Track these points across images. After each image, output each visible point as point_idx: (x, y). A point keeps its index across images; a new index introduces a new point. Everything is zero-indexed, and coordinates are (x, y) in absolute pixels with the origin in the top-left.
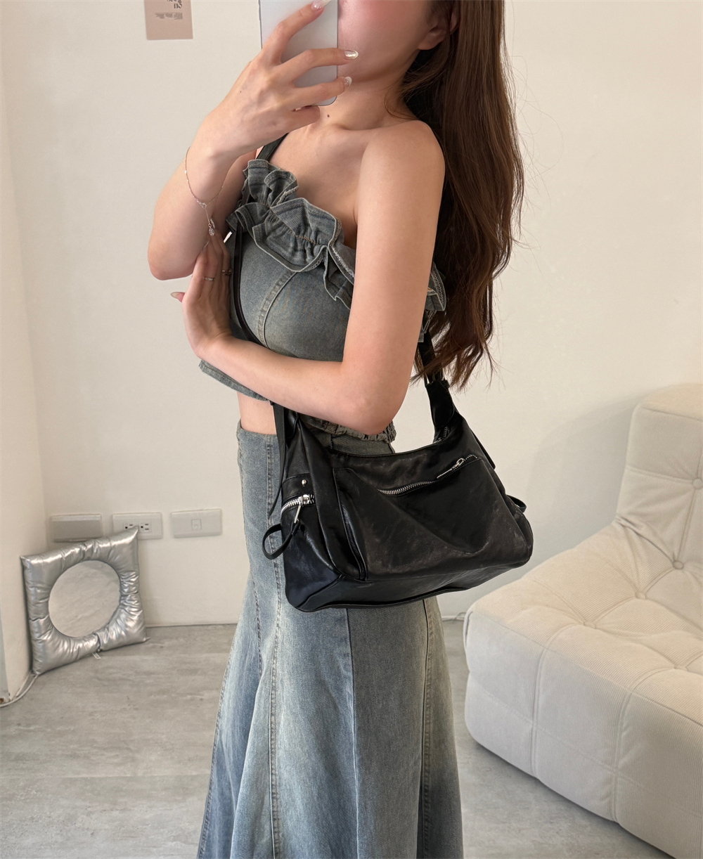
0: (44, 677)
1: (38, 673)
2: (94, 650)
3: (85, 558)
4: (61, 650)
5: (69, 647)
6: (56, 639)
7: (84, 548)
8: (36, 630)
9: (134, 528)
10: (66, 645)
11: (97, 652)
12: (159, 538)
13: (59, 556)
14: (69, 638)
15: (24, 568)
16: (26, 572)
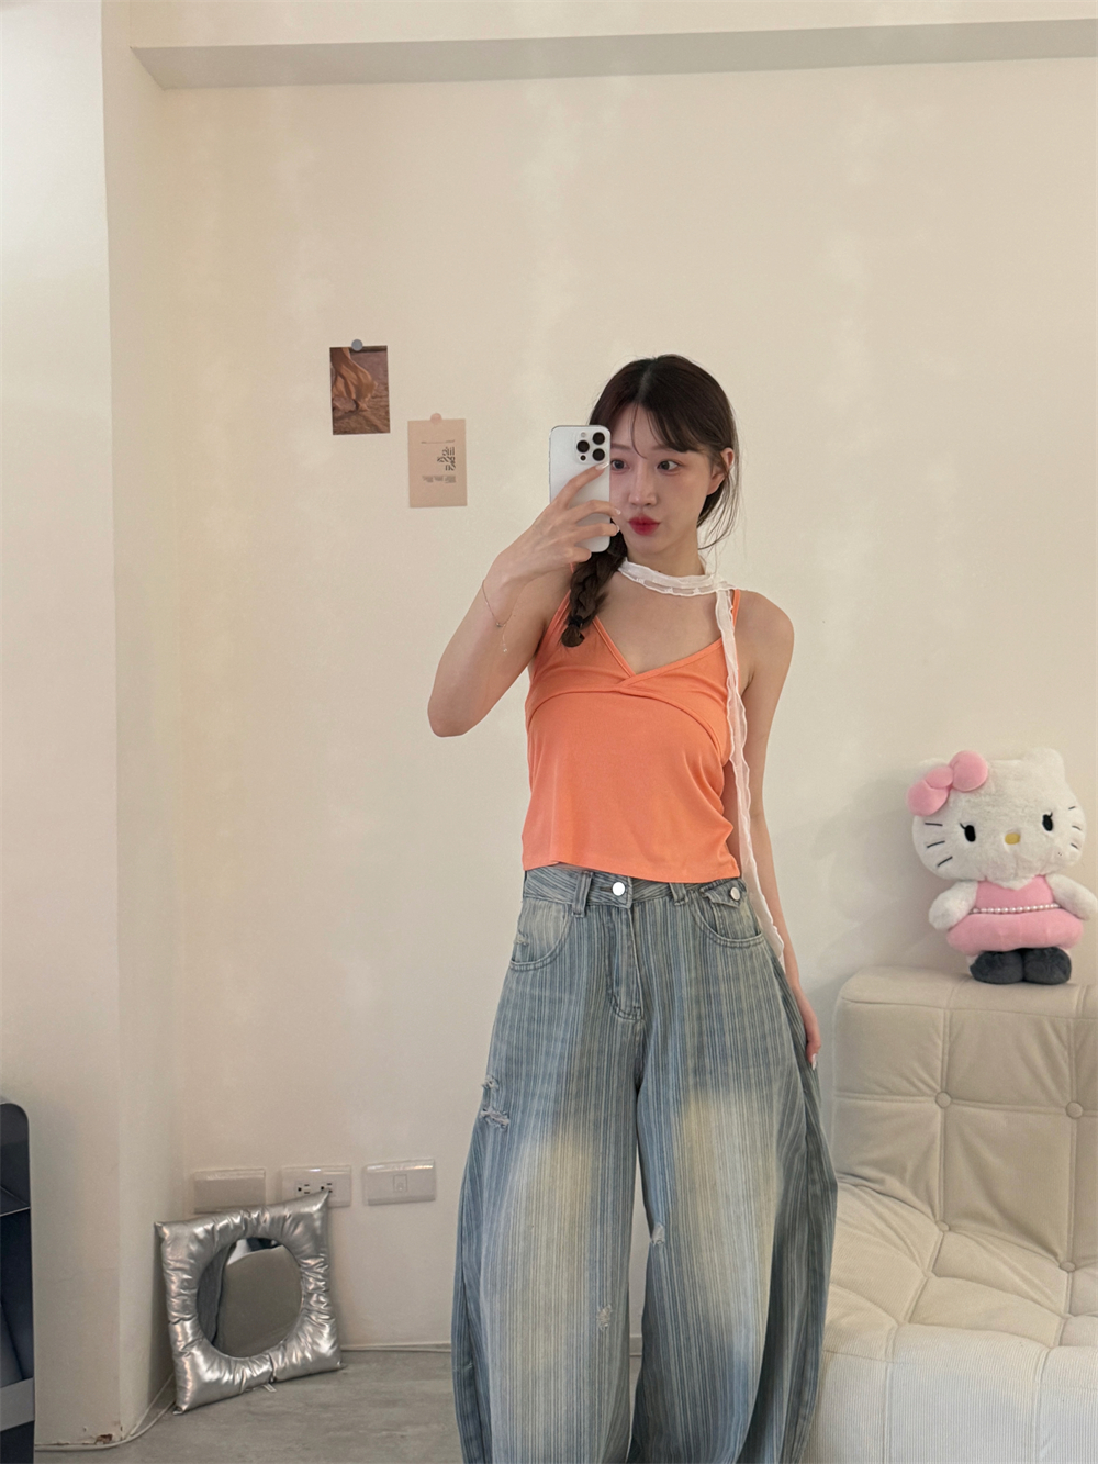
2: (263, 1380)
3: (249, 1230)
7: (246, 1216)
11: (268, 1382)
12: (348, 1205)
13: (212, 1226)
15: (159, 1241)
16: (163, 1245)
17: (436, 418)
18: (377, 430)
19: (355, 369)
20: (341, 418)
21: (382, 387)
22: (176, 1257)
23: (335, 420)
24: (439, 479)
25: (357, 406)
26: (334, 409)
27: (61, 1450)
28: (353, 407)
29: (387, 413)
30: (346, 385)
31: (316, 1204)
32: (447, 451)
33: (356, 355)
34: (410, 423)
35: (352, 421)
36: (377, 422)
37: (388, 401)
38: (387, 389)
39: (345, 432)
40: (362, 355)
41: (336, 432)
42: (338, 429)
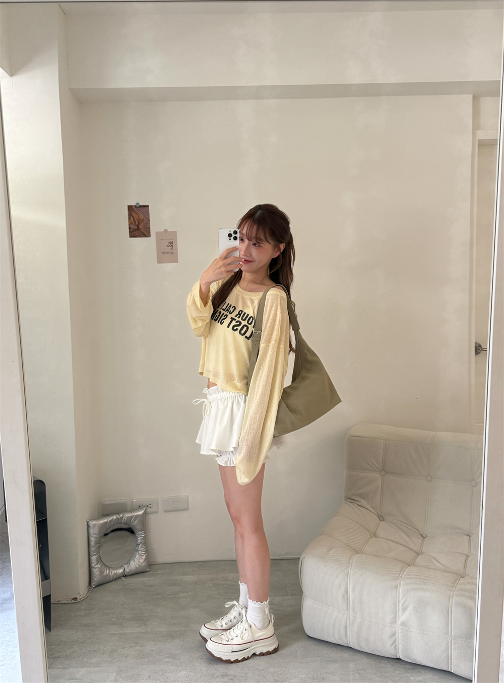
0: (97, 588)
1: (93, 586)
2: (122, 575)
3: (119, 521)
4: (105, 573)
5: (110, 572)
6: (103, 567)
7: (118, 517)
8: (93, 562)
9: (144, 506)
10: (108, 572)
11: (123, 576)
12: (156, 512)
13: (106, 520)
14: (109, 568)
15: (88, 526)
16: (90, 529)
17: (166, 231)
18: (145, 236)
19: (137, 214)
20: (132, 231)
21: (147, 220)
22: (94, 532)
23: (130, 232)
24: (168, 253)
25: (138, 227)
26: (129, 228)
27: (59, 603)
28: (137, 228)
29: (149, 230)
30: (134, 219)
31: (141, 511)
32: (170, 243)
33: (137, 209)
34: (156, 232)
35: (137, 233)
36: (145, 233)
37: (149, 226)
38: (149, 221)
39: (134, 237)
40: (140, 208)
41: (130, 237)
42: (131, 236)
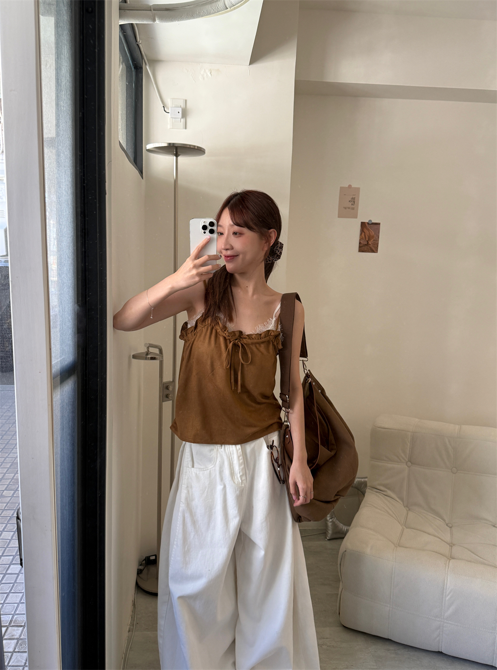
18: (373, 251)
19: (368, 230)
20: (362, 246)
21: (377, 237)
23: (360, 247)
25: (368, 243)
26: (360, 243)
28: (366, 243)
29: (378, 246)
30: (365, 235)
33: (369, 226)
35: (365, 248)
36: (373, 249)
37: (378, 242)
38: (379, 238)
39: (363, 252)
40: (372, 225)
42: (360, 250)
